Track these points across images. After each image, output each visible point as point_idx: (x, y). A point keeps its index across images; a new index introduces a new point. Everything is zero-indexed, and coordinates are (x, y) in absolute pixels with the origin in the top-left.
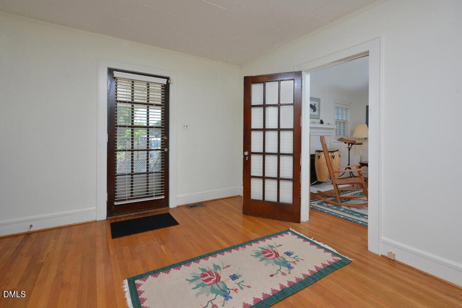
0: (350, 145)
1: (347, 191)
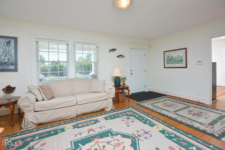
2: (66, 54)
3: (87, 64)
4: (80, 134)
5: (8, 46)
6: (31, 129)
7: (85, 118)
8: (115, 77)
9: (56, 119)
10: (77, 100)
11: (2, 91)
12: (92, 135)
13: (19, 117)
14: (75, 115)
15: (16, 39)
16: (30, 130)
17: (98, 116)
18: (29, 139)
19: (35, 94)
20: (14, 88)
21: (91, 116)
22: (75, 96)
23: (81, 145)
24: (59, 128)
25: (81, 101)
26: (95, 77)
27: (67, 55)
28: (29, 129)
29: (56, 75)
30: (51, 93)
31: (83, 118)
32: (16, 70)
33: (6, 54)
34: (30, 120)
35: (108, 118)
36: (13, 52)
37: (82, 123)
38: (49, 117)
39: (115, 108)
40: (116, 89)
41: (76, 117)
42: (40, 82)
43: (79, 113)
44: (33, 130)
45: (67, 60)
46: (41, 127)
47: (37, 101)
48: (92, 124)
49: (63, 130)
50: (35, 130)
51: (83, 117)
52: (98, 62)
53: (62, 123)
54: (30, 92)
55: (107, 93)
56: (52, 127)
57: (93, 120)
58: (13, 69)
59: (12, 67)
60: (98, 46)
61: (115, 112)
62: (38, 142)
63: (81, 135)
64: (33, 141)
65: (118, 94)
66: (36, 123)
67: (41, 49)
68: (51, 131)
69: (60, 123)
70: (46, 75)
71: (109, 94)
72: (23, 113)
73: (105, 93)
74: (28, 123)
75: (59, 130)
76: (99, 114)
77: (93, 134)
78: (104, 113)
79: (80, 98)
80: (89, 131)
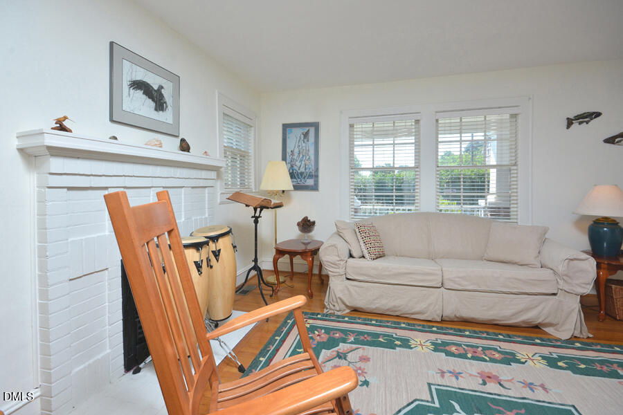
0: (259, 210)
1: (272, 341)
2: (413, 147)
3: (469, 173)
4: (457, 375)
5: (306, 140)
6: (339, 313)
7: (467, 333)
8: (594, 219)
9: (388, 310)
10: (444, 275)
11: (297, 227)
12: (495, 394)
13: (319, 282)
14: (439, 316)
15: (316, 126)
16: (338, 316)
17: (514, 342)
18: (338, 335)
19: (348, 241)
20: (314, 223)
21: (488, 334)
22: (435, 262)
23: (461, 408)
24: (396, 335)
25: (457, 279)
26: (501, 212)
27: (415, 149)
28: (337, 313)
29: (388, 200)
30: (378, 245)
31: (460, 331)
32: (315, 188)
33: (303, 156)
34: (339, 295)
35: (560, 364)
36: (312, 152)
37: (460, 345)
38: (374, 300)
39: (591, 336)
40: (599, 266)
41: (439, 320)
42: (355, 215)
43: (449, 312)
44: (344, 317)
45: (415, 163)
46: (359, 316)
47: (351, 256)
48: (493, 360)
49: (406, 344)
50: (346, 319)
51: (462, 328)
52: (515, 164)
53: (403, 325)
54: (339, 234)
55: (555, 272)
56: (380, 326)
57: (495, 350)
58: (312, 186)
59: (310, 182)
60: (514, 111)
61: (593, 350)
62: (354, 350)
63: (457, 378)
64: (344, 341)
65: (608, 288)
66: (348, 304)
67: (358, 140)
68: (378, 335)
69: (399, 323)
70: (364, 199)
71: (565, 278)
72: (328, 276)
73: (546, 274)
74: (335, 300)
75: (398, 339)
76: (519, 337)
77: (499, 395)
78: (541, 340)
79: (453, 271)
80: (486, 378)
